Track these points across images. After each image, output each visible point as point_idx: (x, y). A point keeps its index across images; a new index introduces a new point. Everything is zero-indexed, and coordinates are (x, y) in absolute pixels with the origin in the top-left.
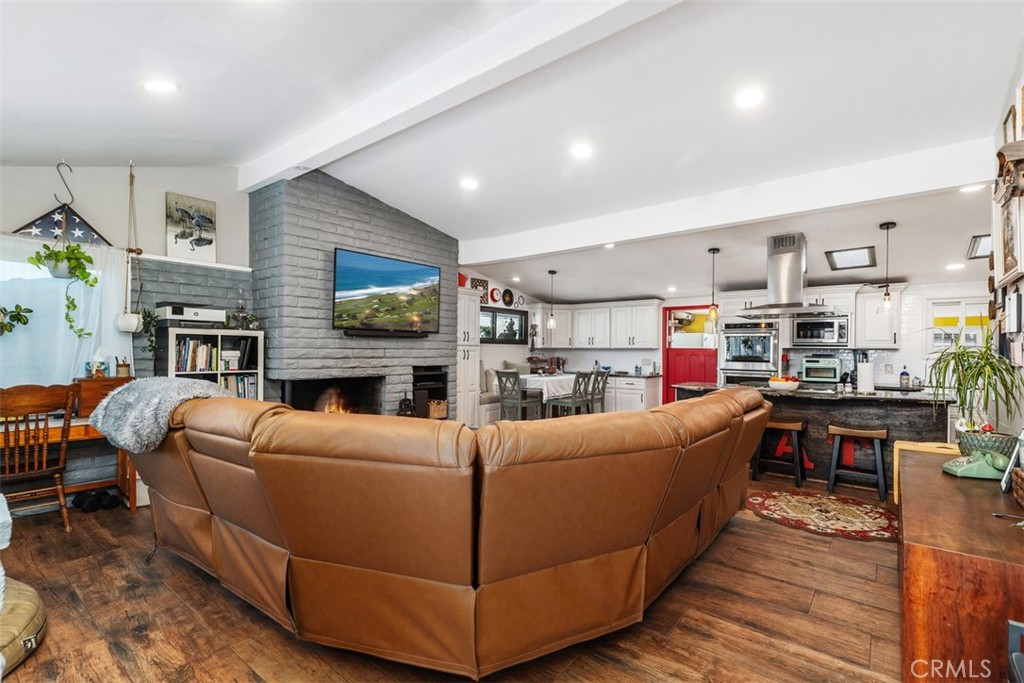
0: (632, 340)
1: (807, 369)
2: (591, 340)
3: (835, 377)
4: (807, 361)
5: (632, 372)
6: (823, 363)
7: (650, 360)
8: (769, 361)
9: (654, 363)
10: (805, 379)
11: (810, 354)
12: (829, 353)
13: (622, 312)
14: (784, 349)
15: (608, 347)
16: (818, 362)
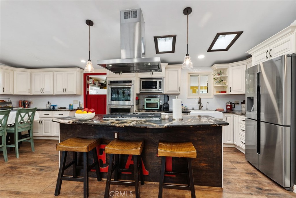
0: (65, 90)
1: (147, 104)
2: (42, 90)
3: (157, 107)
4: (146, 100)
5: (68, 107)
6: (153, 101)
7: (77, 101)
8: (130, 100)
9: (80, 102)
10: (145, 108)
11: (148, 96)
12: (155, 96)
13: (59, 74)
14: (137, 94)
15: (52, 94)
16: (151, 100)
